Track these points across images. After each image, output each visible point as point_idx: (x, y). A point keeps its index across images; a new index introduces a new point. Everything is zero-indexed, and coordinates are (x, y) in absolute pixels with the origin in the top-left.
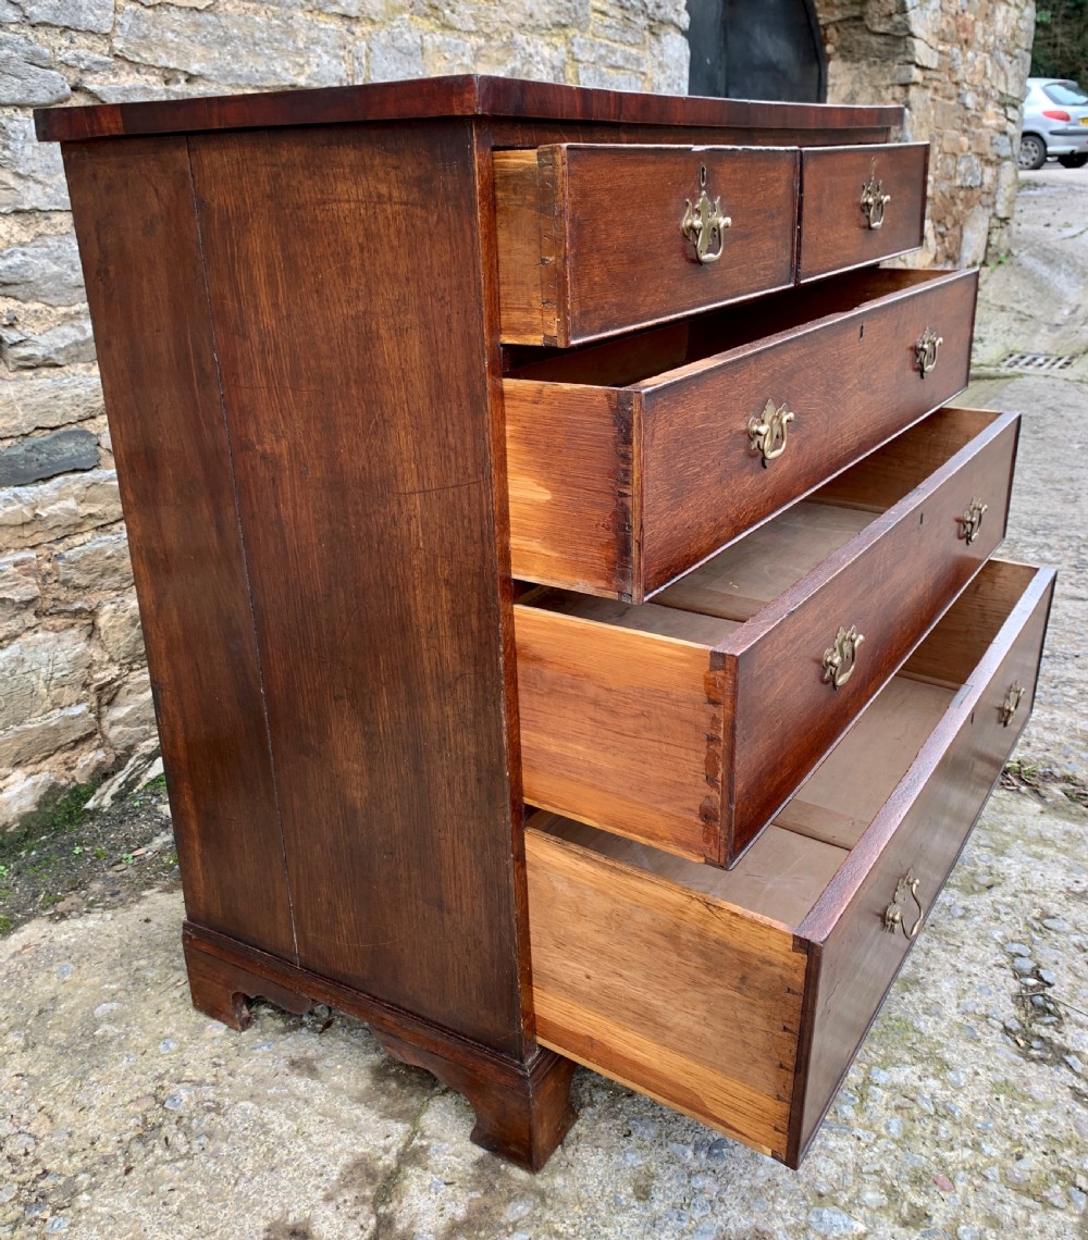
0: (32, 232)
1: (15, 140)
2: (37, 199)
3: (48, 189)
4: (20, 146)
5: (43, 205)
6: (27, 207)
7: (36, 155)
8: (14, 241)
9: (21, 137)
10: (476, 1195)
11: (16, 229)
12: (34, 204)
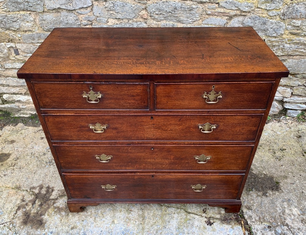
0: (120, 22)
1: (115, 6)
2: (120, 17)
3: (122, 15)
4: (116, 7)
5: (121, 17)
6: (118, 18)
7: (120, 9)
8: (115, 23)
9: (116, 6)
10: (64, 207)
11: (116, 21)
12: (119, 17)
